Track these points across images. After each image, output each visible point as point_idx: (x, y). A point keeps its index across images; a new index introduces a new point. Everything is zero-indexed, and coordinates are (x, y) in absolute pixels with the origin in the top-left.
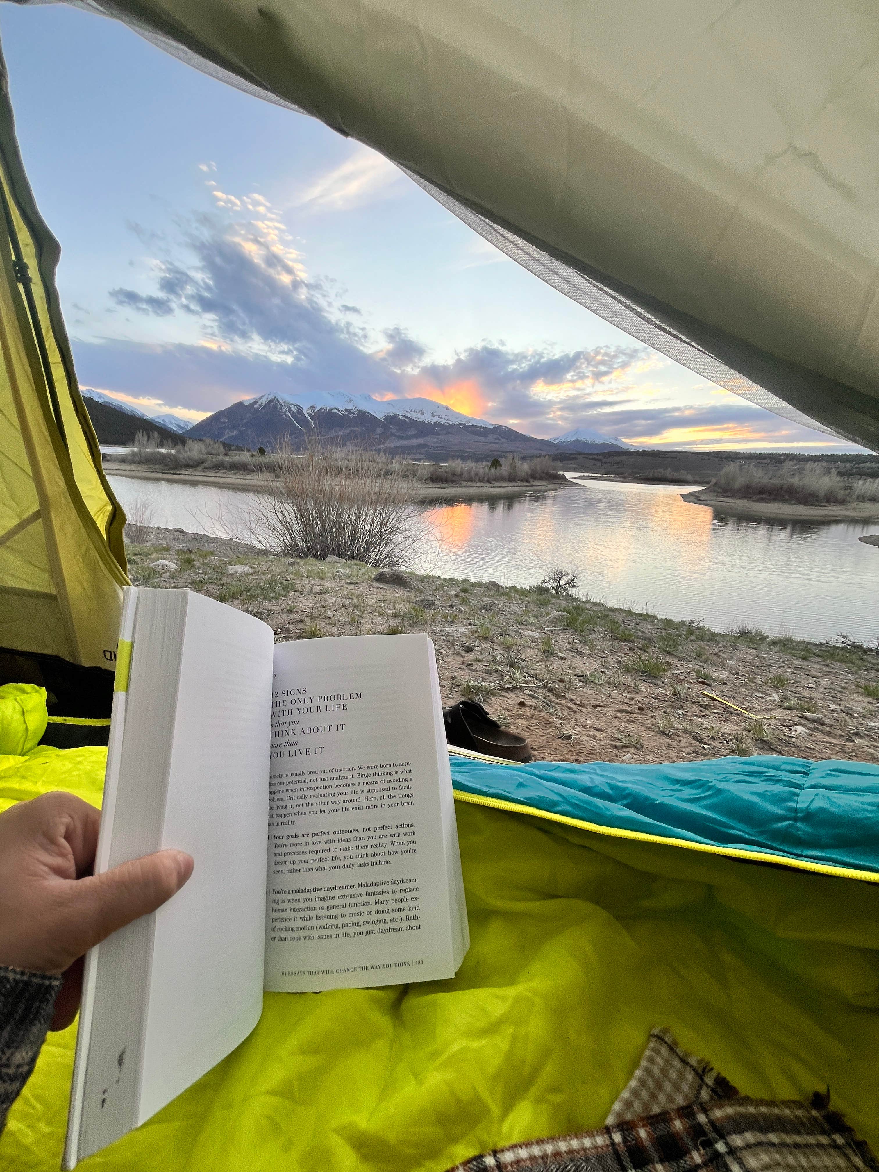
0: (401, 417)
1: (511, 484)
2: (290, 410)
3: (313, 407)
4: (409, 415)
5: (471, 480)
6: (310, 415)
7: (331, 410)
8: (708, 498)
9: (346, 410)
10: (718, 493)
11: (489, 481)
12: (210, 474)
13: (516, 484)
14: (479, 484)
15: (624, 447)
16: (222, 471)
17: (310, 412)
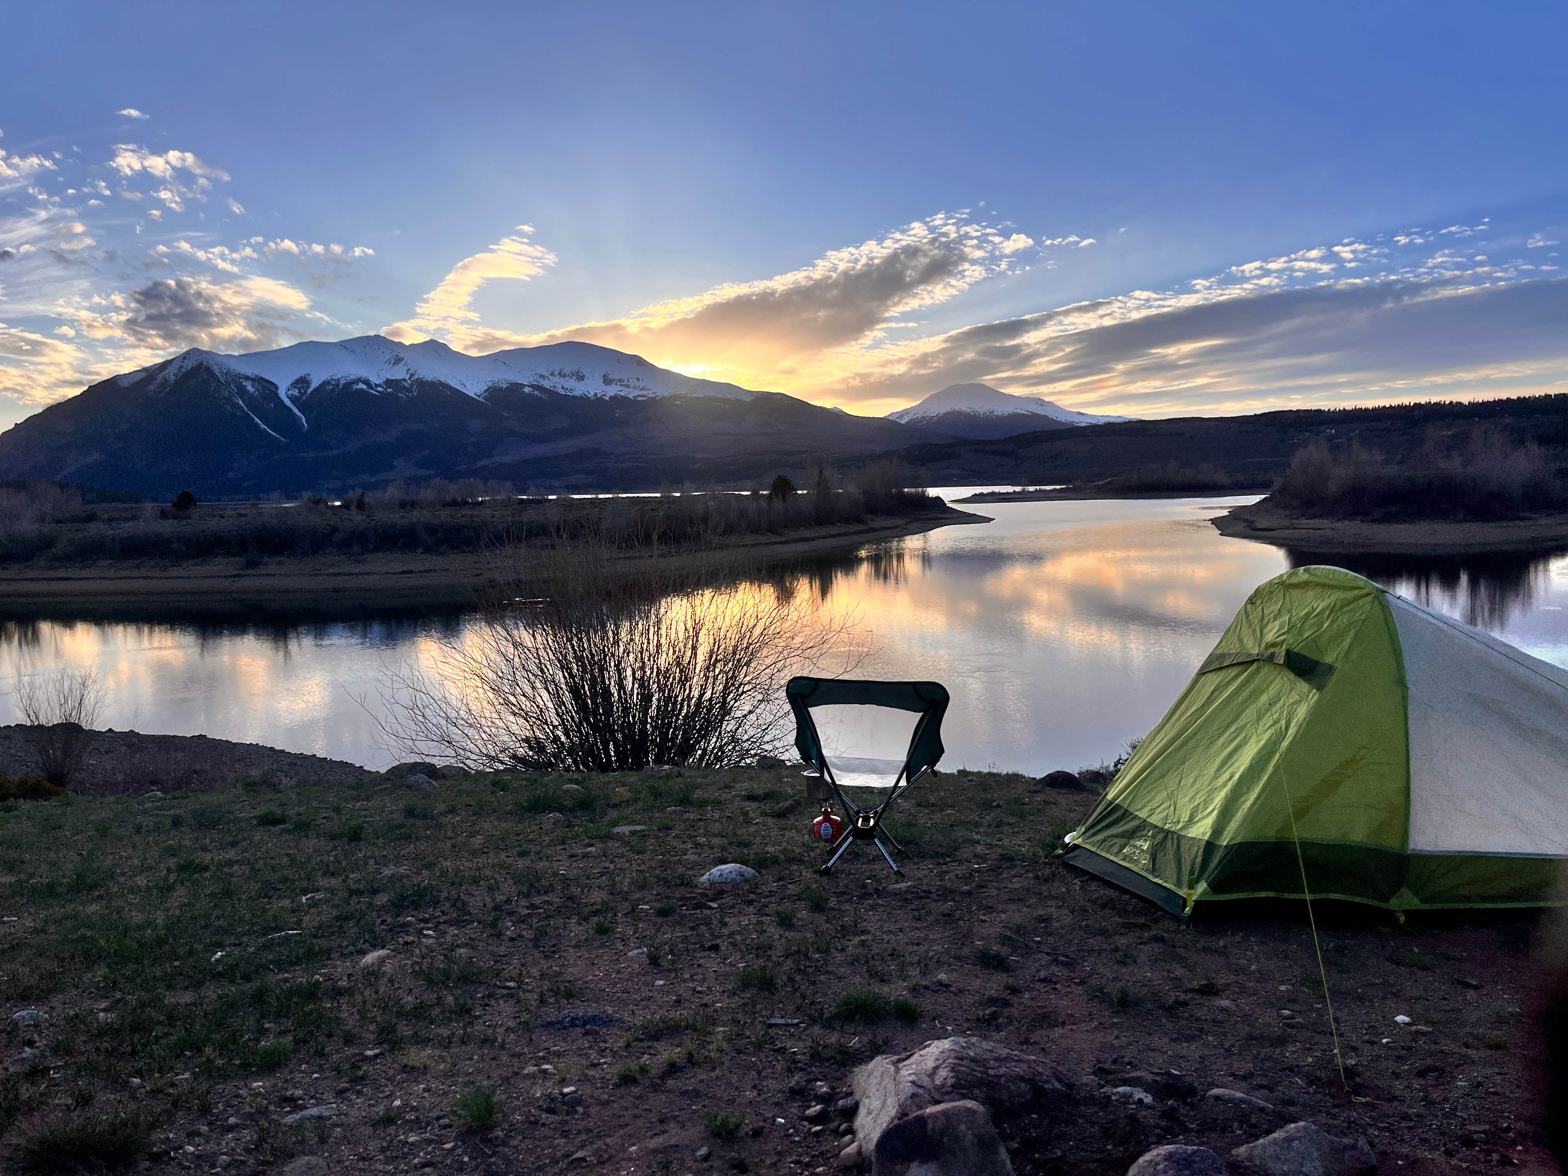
0: (527, 390)
1: (823, 531)
2: (242, 391)
3: (302, 382)
4: (547, 384)
5: (729, 530)
6: (292, 398)
7: (349, 384)
8: (1274, 524)
9: (389, 383)
10: (1294, 508)
11: (772, 530)
12: (70, 573)
13: (833, 530)
14: (749, 539)
15: (1062, 419)
16: (103, 563)
17: (296, 392)
